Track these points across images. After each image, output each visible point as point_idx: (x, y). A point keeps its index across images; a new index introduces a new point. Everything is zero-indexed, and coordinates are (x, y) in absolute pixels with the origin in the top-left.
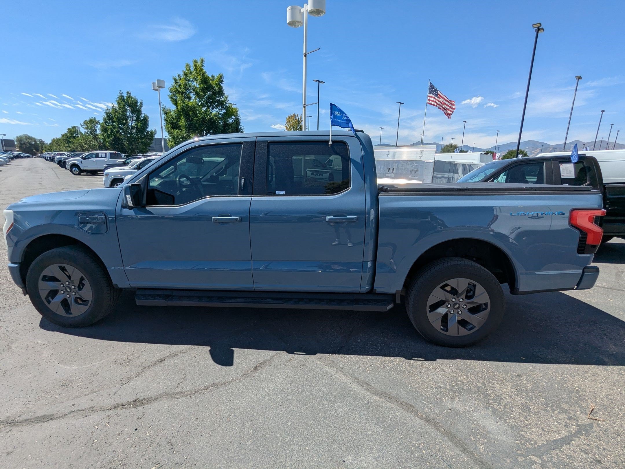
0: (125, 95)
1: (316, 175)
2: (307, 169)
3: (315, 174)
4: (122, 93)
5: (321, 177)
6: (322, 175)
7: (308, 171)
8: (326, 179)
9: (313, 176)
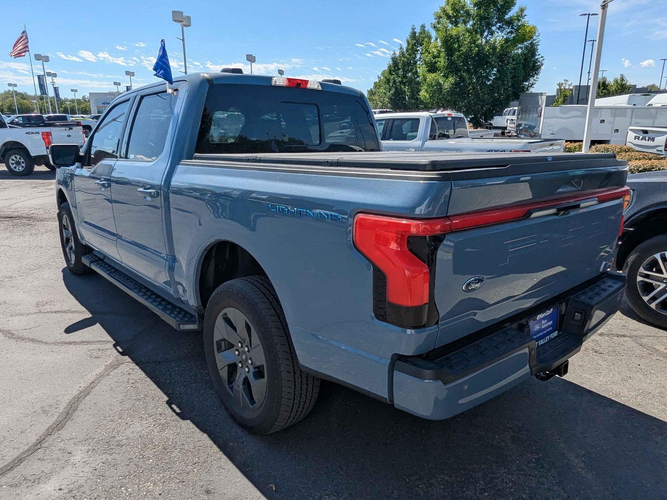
0: (418, 30)
1: (642, 140)
2: (631, 128)
3: (641, 137)
4: (415, 29)
5: (650, 143)
6: (653, 140)
7: (630, 132)
8: (659, 148)
9: (637, 142)
